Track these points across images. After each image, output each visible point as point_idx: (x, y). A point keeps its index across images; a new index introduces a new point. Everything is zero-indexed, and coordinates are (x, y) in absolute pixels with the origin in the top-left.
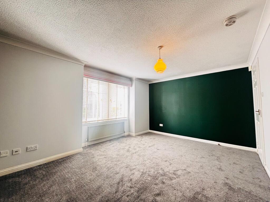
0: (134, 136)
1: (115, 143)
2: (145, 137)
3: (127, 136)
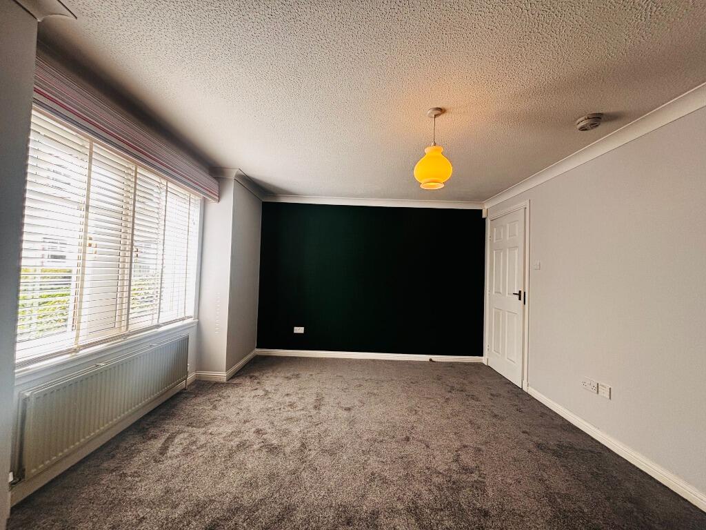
0: (224, 380)
1: (179, 432)
2: (264, 378)
3: (194, 387)
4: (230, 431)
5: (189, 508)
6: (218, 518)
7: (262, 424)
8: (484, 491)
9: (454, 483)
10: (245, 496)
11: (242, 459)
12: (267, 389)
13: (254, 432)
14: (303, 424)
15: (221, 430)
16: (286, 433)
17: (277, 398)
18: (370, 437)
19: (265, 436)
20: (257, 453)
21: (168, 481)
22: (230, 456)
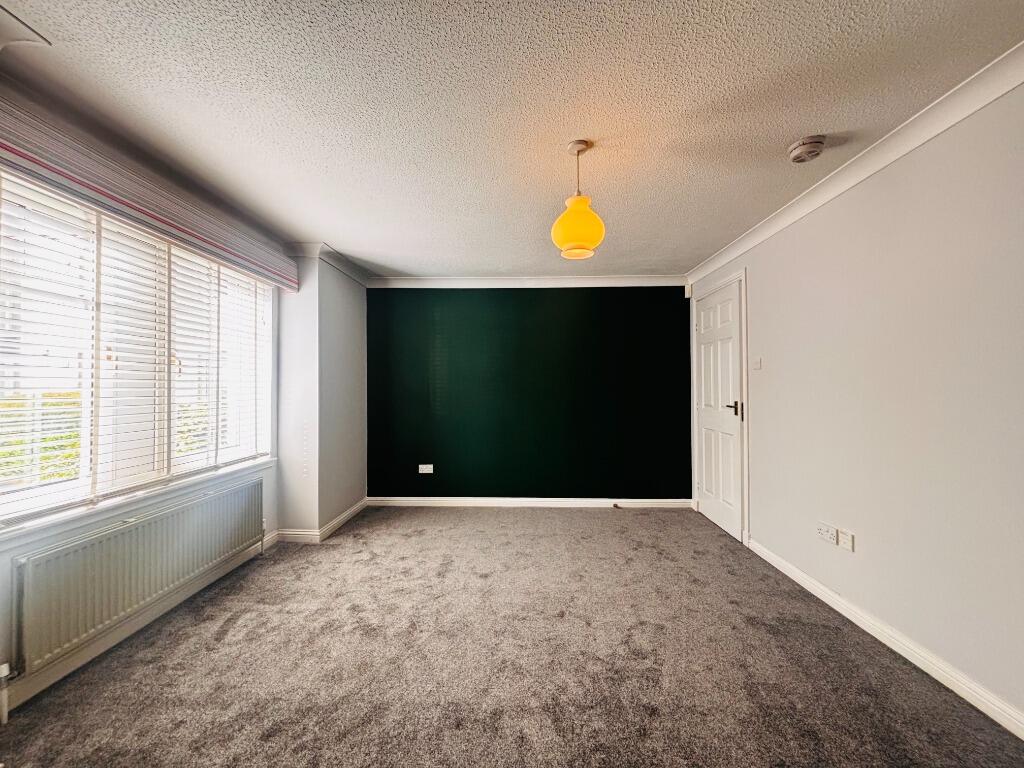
0: (317, 540)
1: (245, 611)
2: (374, 536)
3: (274, 550)
4: (315, 608)
5: (244, 709)
6: (281, 722)
7: (361, 598)
8: (657, 682)
9: (617, 672)
10: (323, 693)
11: (325, 645)
12: (375, 551)
13: (348, 610)
14: (417, 597)
15: (303, 607)
16: (392, 609)
17: (386, 562)
18: (509, 612)
19: (361, 615)
20: (347, 637)
21: (221, 674)
22: (311, 641)
